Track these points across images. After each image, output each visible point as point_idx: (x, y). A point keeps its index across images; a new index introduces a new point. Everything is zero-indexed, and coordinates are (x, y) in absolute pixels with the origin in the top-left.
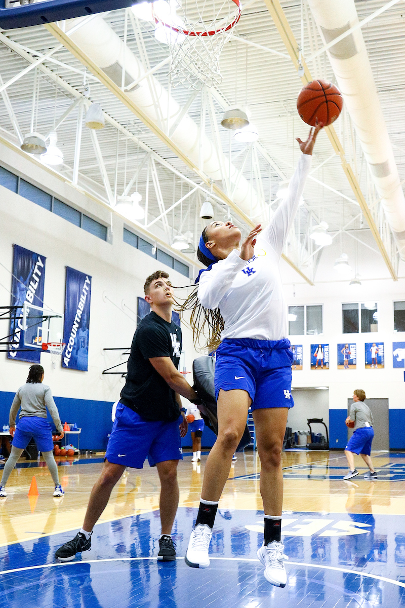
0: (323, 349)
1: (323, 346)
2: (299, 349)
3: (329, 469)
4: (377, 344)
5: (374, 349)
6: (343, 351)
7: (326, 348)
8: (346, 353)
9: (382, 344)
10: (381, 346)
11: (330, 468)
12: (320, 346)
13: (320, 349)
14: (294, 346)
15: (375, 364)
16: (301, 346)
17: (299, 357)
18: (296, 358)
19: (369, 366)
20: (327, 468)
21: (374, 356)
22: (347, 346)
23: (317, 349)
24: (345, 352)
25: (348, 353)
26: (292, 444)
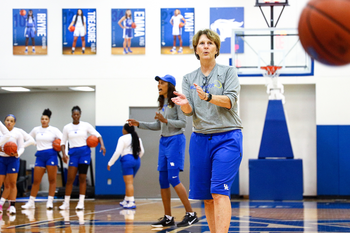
0: (84, 18)
1: (85, 12)
2: (41, 17)
3: (94, 226)
4: (183, 11)
5: (176, 20)
6: (122, 23)
7: (91, 17)
8: (127, 25)
9: (192, 10)
10: (189, 15)
11: (96, 224)
12: (80, 12)
13: (79, 18)
14: (30, 10)
15: (178, 46)
16: (44, 11)
17: (41, 32)
18: (36, 33)
19: (167, 51)
20: (91, 224)
21: (176, 31)
22: (129, 13)
23: (75, 17)
24: (125, 24)
25: (130, 26)
26: (25, 190)
